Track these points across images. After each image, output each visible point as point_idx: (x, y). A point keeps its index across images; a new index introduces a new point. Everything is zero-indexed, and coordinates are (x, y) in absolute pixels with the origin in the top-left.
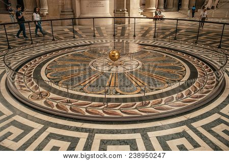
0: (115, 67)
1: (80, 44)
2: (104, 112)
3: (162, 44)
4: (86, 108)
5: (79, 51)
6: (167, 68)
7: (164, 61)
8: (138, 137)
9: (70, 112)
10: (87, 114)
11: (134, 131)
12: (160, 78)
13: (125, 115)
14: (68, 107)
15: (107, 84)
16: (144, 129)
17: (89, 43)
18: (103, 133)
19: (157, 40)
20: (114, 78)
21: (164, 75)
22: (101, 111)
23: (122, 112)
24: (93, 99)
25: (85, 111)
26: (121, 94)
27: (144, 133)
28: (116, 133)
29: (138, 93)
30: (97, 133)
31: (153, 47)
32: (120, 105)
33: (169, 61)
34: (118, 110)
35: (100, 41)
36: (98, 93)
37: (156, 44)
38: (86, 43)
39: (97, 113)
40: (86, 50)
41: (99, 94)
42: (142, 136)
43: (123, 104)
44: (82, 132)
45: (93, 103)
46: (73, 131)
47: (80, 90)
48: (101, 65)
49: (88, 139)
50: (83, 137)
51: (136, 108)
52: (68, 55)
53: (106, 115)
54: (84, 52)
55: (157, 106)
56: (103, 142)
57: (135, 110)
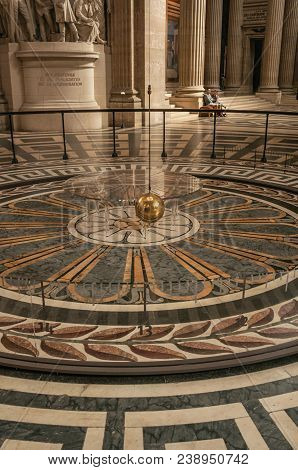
0: (134, 232)
1: (33, 177)
2: (134, 350)
3: (235, 174)
4: (85, 342)
5: (35, 194)
6: (261, 229)
7: (251, 214)
8: (236, 412)
9: (43, 354)
10: (90, 358)
11: (225, 397)
12: (253, 257)
13: (190, 356)
14: (36, 343)
15: (127, 277)
16: (250, 389)
17: (55, 175)
18: (145, 410)
19: (224, 164)
20: (137, 261)
21: (260, 248)
22: (126, 349)
23: (179, 347)
24: (103, 318)
25: (83, 351)
26: (166, 301)
27: (250, 399)
28: (180, 407)
29: (207, 297)
30: (128, 410)
31: (215, 181)
32: (170, 329)
33: (262, 213)
34: (170, 341)
35: (81, 169)
36: (108, 300)
37: (222, 174)
38: (47, 173)
39: (117, 353)
40: (53, 192)
41: (112, 303)
42: (249, 409)
43: (178, 327)
44: (88, 409)
45: (101, 328)
46: (63, 408)
47: (59, 294)
48: (97, 230)
49: (107, 429)
50: (94, 423)
51: (213, 335)
52: (7, 206)
53: (141, 359)
54: (48, 196)
55: (264, 328)
56: (152, 435)
57: (212, 341)
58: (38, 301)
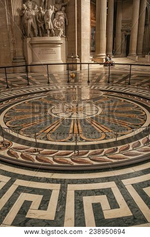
0: (75, 113)
1: (35, 91)
2: (72, 160)
3: (117, 89)
4: (53, 157)
5: (35, 98)
6: (127, 112)
7: (123, 106)
8: (112, 185)
9: (36, 161)
10: (55, 163)
11: (108, 179)
12: (123, 123)
13: (95, 163)
14: (34, 157)
15: (71, 131)
16: (118, 176)
17: (44, 90)
18: (75, 184)
19: (113, 85)
20: (75, 124)
21: (126, 120)
22: (69, 160)
23: (91, 159)
24: (60, 148)
25: (52, 161)
26: (86, 141)
27: (118, 180)
28: (90, 183)
29: (103, 140)
30: (69, 183)
31: (109, 93)
32: (87, 152)
33: (127, 106)
34: (87, 157)
35: (55, 88)
36: (63, 140)
37: (112, 90)
38: (41, 89)
39: (66, 161)
40: (43, 97)
41: (64, 141)
42: (117, 184)
43: (91, 151)
44: (53, 183)
45: (60, 152)
46: (43, 182)
47: (43, 138)
48: (59, 112)
49: (60, 190)
50: (55, 188)
51: (105, 155)
52: (24, 103)
53: (75, 164)
54: (41, 98)
55: (126, 152)
56: (78, 193)
57: (104, 157)
58: (34, 140)
